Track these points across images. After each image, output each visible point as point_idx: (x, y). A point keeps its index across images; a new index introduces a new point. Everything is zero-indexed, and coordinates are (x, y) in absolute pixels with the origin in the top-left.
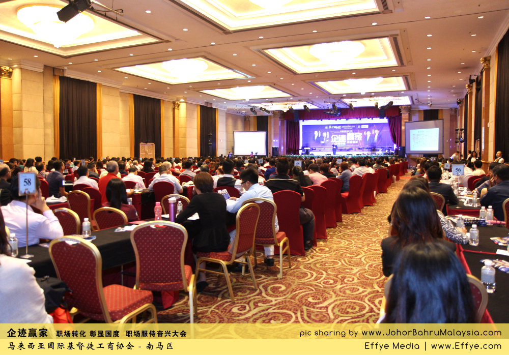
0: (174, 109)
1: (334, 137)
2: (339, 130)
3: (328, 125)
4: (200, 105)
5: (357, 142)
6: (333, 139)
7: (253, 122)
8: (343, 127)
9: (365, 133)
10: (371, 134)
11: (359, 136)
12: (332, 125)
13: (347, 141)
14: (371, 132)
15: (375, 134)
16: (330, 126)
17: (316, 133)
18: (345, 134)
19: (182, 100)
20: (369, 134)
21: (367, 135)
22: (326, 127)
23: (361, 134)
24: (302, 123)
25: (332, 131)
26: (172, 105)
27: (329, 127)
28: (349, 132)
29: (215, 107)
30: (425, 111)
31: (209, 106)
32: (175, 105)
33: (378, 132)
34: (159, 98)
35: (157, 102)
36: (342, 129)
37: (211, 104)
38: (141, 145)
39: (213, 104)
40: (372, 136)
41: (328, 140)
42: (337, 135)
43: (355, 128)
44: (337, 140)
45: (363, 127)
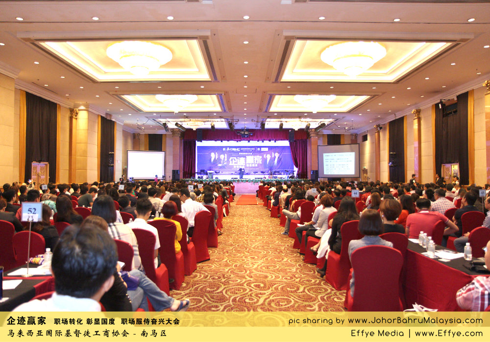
0: (71, 119)
1: (232, 160)
2: (238, 152)
3: (226, 147)
4: (102, 117)
5: (256, 165)
6: (231, 162)
7: (144, 141)
8: (242, 149)
9: (265, 156)
10: (271, 158)
11: (258, 159)
12: (230, 147)
13: (246, 164)
14: (271, 155)
15: (275, 157)
16: (228, 148)
17: (213, 155)
18: (245, 156)
19: (82, 107)
20: (269, 157)
21: (267, 158)
22: (224, 149)
23: (261, 157)
24: (198, 144)
25: (231, 153)
26: (69, 112)
27: (226, 149)
28: (248, 155)
29: (114, 120)
30: (329, 136)
31: (108, 118)
32: (73, 113)
33: (278, 155)
34: (55, 102)
35: (53, 107)
36: (241, 151)
37: (110, 115)
38: (34, 164)
39: (113, 115)
40: (273, 159)
41: (225, 163)
42: (235, 158)
43: (255, 151)
44: (235, 163)
45: (263, 149)
